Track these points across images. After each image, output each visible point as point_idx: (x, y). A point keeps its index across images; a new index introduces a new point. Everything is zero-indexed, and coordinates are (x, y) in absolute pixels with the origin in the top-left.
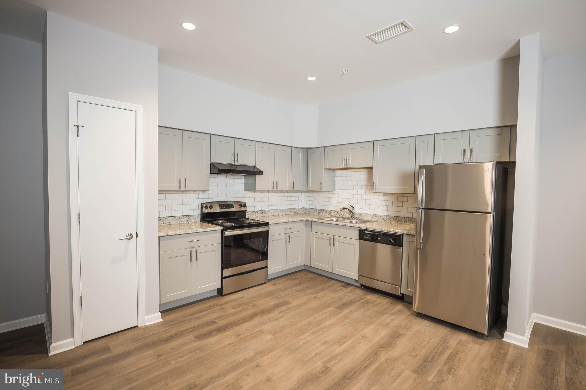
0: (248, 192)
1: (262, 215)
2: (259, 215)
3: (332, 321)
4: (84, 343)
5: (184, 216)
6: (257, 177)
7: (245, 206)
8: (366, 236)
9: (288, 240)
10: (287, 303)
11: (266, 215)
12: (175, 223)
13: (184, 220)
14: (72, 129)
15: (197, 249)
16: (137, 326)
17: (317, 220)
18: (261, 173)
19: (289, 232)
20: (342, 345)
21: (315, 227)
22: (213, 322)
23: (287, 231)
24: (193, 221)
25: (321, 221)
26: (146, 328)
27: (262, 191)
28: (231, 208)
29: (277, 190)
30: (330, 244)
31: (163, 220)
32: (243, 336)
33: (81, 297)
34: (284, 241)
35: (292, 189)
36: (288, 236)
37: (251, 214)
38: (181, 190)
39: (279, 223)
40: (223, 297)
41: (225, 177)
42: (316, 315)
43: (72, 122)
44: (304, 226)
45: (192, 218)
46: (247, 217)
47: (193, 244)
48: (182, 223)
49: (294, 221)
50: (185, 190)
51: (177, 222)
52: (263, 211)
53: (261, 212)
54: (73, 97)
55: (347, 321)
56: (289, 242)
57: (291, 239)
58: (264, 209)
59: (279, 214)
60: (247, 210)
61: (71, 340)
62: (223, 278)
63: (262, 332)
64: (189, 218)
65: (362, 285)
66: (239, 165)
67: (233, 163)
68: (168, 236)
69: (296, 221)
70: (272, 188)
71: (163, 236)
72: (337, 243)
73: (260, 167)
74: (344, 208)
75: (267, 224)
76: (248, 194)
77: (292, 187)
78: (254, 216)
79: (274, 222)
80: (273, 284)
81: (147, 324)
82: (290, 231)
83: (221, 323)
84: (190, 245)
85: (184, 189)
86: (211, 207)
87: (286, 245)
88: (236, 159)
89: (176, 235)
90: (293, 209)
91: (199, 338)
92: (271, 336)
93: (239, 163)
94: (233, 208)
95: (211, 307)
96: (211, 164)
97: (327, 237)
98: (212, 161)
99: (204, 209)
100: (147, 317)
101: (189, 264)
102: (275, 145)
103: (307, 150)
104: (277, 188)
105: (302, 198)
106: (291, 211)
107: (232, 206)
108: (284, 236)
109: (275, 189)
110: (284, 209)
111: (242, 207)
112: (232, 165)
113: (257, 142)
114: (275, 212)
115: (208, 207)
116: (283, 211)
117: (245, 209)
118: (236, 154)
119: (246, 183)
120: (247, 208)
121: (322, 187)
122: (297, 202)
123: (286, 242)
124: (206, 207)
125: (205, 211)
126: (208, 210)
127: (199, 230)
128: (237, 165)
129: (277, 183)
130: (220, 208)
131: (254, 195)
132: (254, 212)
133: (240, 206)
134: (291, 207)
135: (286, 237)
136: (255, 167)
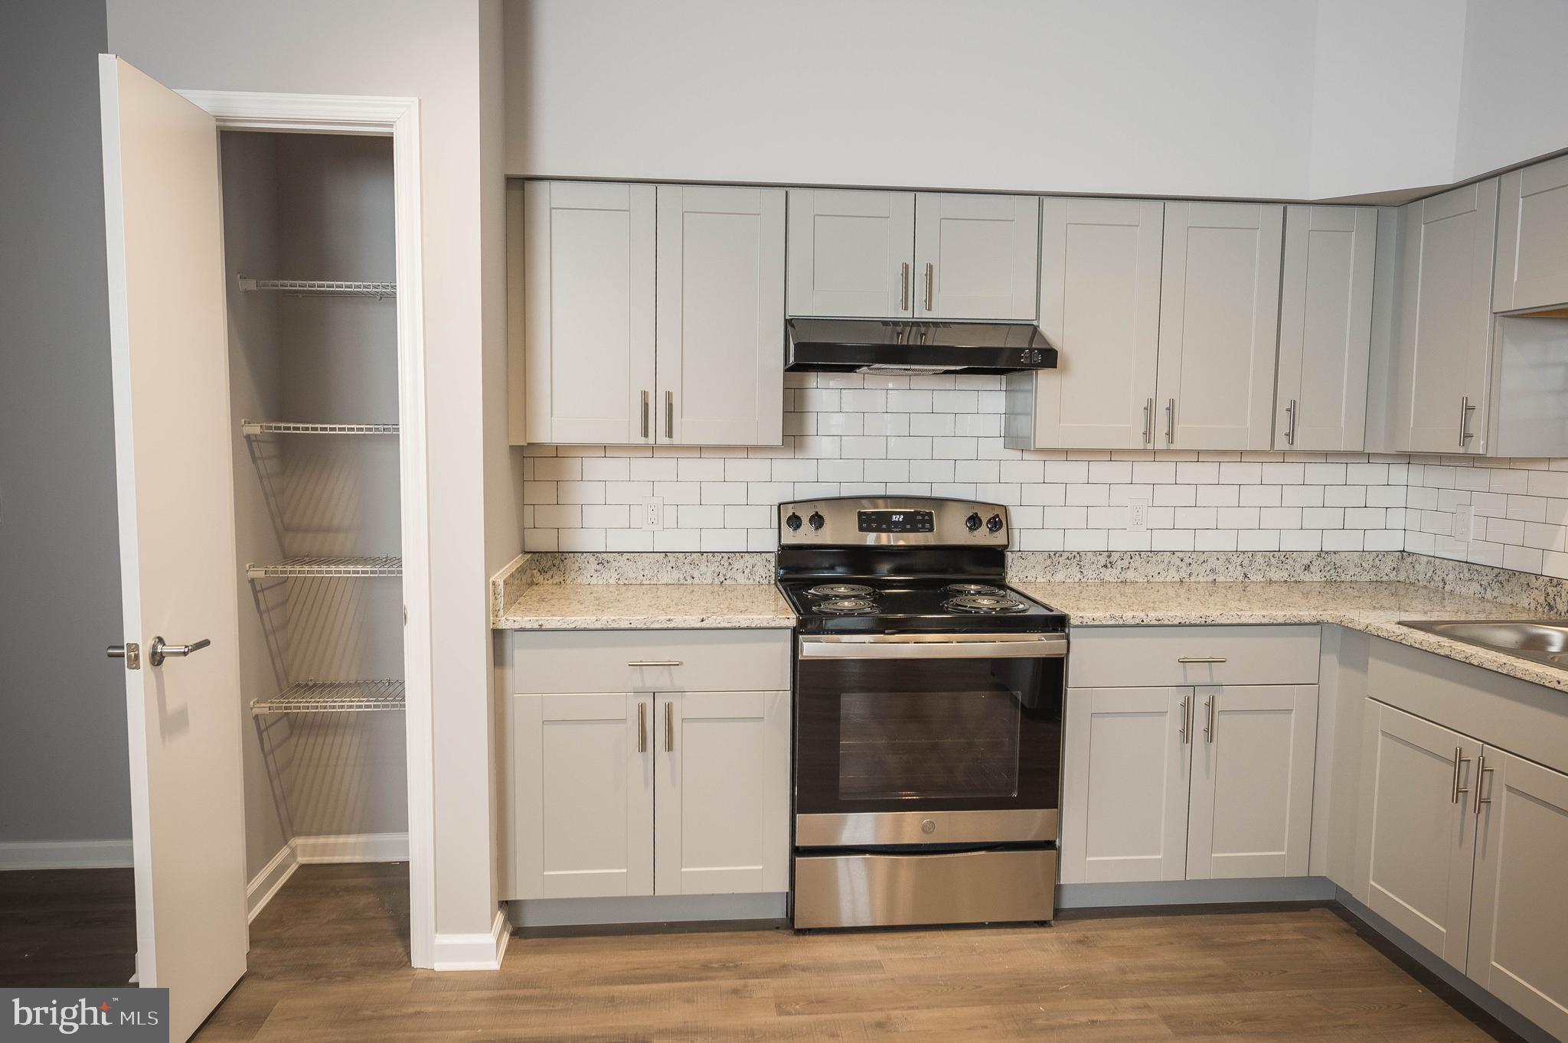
0: (1026, 456)
1: (1109, 575)
2: (1090, 573)
5: (702, 553)
6: (1044, 378)
7: (996, 524)
9: (1199, 720)
11: (1130, 575)
12: (665, 581)
13: (703, 569)
15: (677, 701)
17: (1399, 628)
18: (1049, 358)
19: (1208, 681)
21: (1384, 675)
23: (1198, 675)
24: (741, 579)
25: (1418, 637)
27: (1067, 453)
28: (917, 530)
29: (1172, 447)
30: (1458, 792)
31: (616, 563)
34: (1173, 723)
35: (1281, 444)
36: (1201, 700)
37: (1039, 568)
38: (651, 440)
39: (1138, 626)
40: (795, 938)
41: (903, 382)
44: (1331, 661)
45: (738, 564)
46: (1014, 575)
47: (655, 678)
48: (696, 581)
49: (1244, 620)
50: (666, 441)
51: (675, 575)
52: (1115, 557)
53: (1103, 560)
56: (1209, 733)
58: (1121, 543)
59: (1221, 579)
60: (1006, 547)
62: (797, 851)
64: (725, 562)
66: (936, 324)
67: (906, 315)
68: (541, 629)
69: (1265, 621)
70: (1141, 437)
71: (519, 629)
72: (1501, 798)
73: (1052, 332)
75: (1057, 623)
76: (1031, 468)
77: (1283, 426)
78: (1060, 577)
79: (1100, 615)
80: (1080, 942)
81: (440, 966)
82: (1220, 674)
84: (642, 680)
85: (663, 439)
86: (818, 521)
87: (1182, 750)
88: (920, 295)
89: (575, 630)
90: (1321, 553)
93: (939, 312)
94: (931, 530)
96: (789, 323)
97: (1441, 741)
98: (796, 311)
99: (786, 530)
100: (441, 939)
101: (638, 762)
102: (1168, 203)
103: (1395, 211)
104: (1170, 435)
105: (1397, 496)
106: (1307, 568)
107: (923, 522)
108: (1177, 699)
109: (1161, 443)
110: (1254, 553)
111: (984, 530)
112: (896, 324)
113: (1047, 201)
114: (1194, 566)
115: (805, 520)
116: (1246, 562)
117: (998, 539)
118: (921, 271)
119: (1010, 414)
120: (1016, 533)
121: (1471, 430)
122: (1354, 518)
123: (1186, 734)
124: (795, 522)
125: (791, 537)
126: (806, 535)
127: (679, 621)
128: (926, 324)
129: (1171, 409)
130: (861, 529)
131: (1058, 469)
132: (1055, 559)
133: (974, 522)
134: (1310, 543)
135: (1187, 707)
136: (1035, 329)
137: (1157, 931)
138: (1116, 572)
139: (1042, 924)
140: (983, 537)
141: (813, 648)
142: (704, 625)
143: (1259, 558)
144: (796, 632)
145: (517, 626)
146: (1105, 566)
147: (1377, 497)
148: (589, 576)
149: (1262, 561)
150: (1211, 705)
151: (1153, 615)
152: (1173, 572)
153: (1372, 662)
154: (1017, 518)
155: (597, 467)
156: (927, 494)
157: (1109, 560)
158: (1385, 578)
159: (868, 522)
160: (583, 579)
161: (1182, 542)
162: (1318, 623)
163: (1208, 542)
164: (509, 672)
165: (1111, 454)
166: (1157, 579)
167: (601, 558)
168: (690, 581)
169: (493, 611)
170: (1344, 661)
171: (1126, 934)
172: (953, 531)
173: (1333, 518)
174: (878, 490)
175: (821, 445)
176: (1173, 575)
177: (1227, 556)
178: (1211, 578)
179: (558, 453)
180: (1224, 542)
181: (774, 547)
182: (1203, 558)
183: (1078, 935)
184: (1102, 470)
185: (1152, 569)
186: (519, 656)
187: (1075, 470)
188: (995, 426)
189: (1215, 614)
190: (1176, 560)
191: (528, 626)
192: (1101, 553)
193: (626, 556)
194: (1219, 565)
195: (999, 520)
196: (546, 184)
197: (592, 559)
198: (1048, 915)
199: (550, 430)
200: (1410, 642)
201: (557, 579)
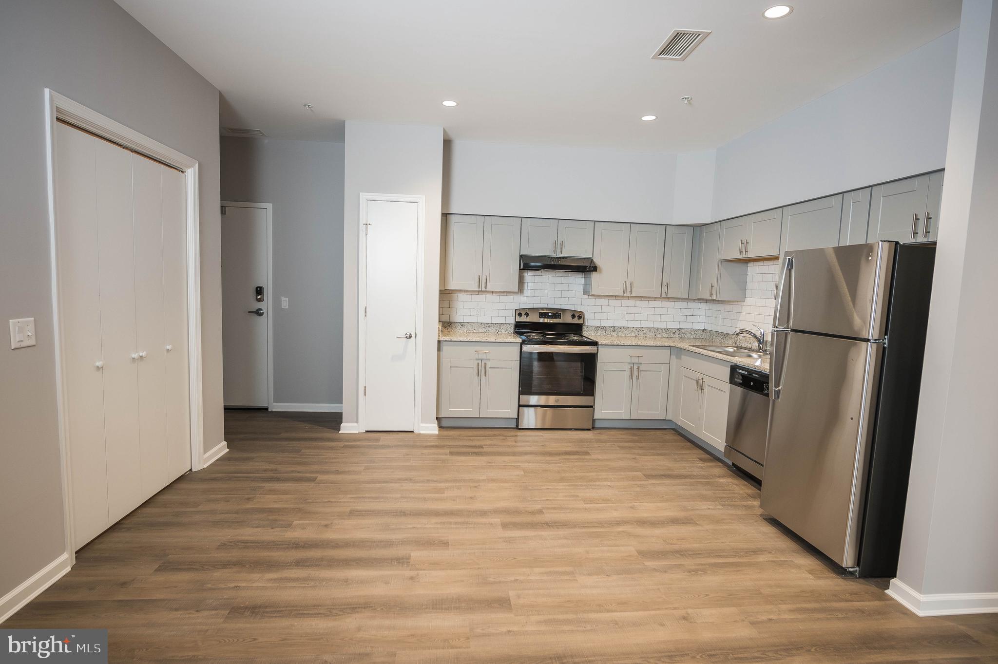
0: (590, 297)
1: (613, 333)
2: (608, 333)
3: (617, 483)
4: (367, 431)
5: (492, 324)
6: (594, 275)
8: (737, 378)
9: (635, 372)
10: (587, 453)
11: (620, 334)
12: (481, 331)
13: (492, 328)
14: (362, 227)
15: (487, 362)
16: (412, 432)
17: (692, 348)
18: (595, 269)
19: (637, 362)
20: (591, 504)
21: (686, 360)
22: (482, 447)
23: (635, 360)
24: (503, 331)
26: (419, 435)
27: (602, 296)
28: (556, 318)
29: (633, 295)
30: (697, 388)
31: (467, 326)
32: (493, 464)
33: (365, 387)
34: (627, 374)
35: (665, 295)
36: (636, 367)
37: (593, 331)
38: (480, 289)
39: (618, 345)
40: (518, 431)
41: (553, 274)
42: (604, 473)
43: (362, 221)
44: (673, 357)
45: (503, 327)
46: (585, 333)
47: (481, 356)
48: (490, 332)
49: (648, 345)
51: (484, 330)
52: (616, 328)
53: (612, 329)
54: (364, 196)
55: (638, 489)
56: (638, 377)
57: (641, 374)
58: (617, 324)
60: (583, 324)
61: (356, 424)
62: (520, 406)
63: (517, 468)
64: (499, 326)
65: (733, 464)
66: (563, 258)
67: (555, 255)
68: (451, 341)
69: (654, 345)
70: (623, 292)
71: (446, 341)
72: (706, 388)
73: (597, 261)
74: (742, 332)
75: (595, 344)
76: (591, 301)
77: (665, 291)
78: (599, 334)
79: (607, 342)
80: (599, 435)
81: (422, 432)
82: (641, 360)
83: (486, 449)
84: (478, 356)
85: (484, 289)
86: (527, 314)
87: (630, 381)
88: (559, 250)
89: (461, 341)
90: (679, 329)
91: (451, 453)
92: (523, 473)
93: (564, 254)
94: (561, 318)
95: (495, 435)
96: (521, 256)
97: (695, 376)
98: (524, 253)
99: (518, 317)
100: (422, 425)
101: (476, 379)
102: (631, 224)
103: (699, 228)
104: (631, 292)
105: (702, 313)
106: (674, 333)
107: (558, 316)
108: (628, 367)
109: (628, 294)
110: (658, 328)
111: (576, 318)
112: (552, 258)
113: (596, 223)
114: (640, 332)
115: (523, 314)
116: (656, 331)
117: (580, 322)
118: (559, 242)
119: (585, 284)
120: (586, 320)
121: (713, 293)
122: (689, 319)
123: (631, 377)
124: (520, 315)
125: (519, 319)
126: (524, 319)
127: (489, 340)
128: (560, 258)
129: (631, 284)
130: (540, 317)
131: (600, 301)
132: (598, 328)
133: (573, 316)
134: (675, 326)
135: (632, 369)
136: (592, 260)
137: (621, 432)
138: (616, 333)
139: (589, 430)
140: (576, 321)
141: (527, 348)
142: (496, 341)
143: (660, 330)
144: (521, 344)
145: (445, 340)
146: (613, 331)
147: (697, 312)
148: (459, 329)
149: (660, 331)
150: (638, 368)
151: (622, 342)
152: (633, 333)
153: (682, 356)
154: (587, 316)
155: (461, 297)
156: (560, 308)
157: (614, 329)
158: (698, 337)
159: (542, 315)
160: (457, 330)
161: (637, 324)
162: (669, 346)
163: (644, 325)
164: (441, 353)
165: (616, 297)
166: (628, 335)
167: (462, 324)
168: (488, 332)
169: (439, 336)
170: (677, 358)
171: (612, 432)
172: (567, 319)
173: (683, 319)
174: (545, 306)
175: (527, 292)
176: (633, 334)
177: (650, 329)
178: (645, 335)
179: (451, 292)
180: (650, 325)
181: (513, 322)
182: (643, 329)
183: (599, 432)
184: (613, 302)
185: (627, 332)
186: (445, 348)
187: (604, 302)
188: (581, 288)
189: (640, 343)
190: (634, 330)
191: (448, 340)
192: (612, 327)
193: (469, 324)
194: (647, 332)
195: (581, 316)
196: (452, 215)
197: (460, 324)
198: (591, 428)
199: (452, 285)
200: (690, 350)
201: (449, 330)
